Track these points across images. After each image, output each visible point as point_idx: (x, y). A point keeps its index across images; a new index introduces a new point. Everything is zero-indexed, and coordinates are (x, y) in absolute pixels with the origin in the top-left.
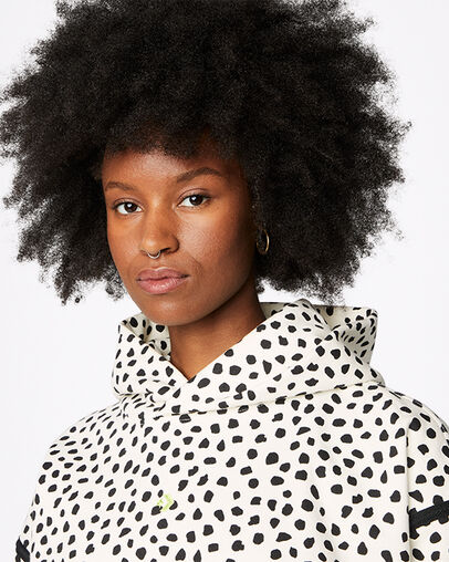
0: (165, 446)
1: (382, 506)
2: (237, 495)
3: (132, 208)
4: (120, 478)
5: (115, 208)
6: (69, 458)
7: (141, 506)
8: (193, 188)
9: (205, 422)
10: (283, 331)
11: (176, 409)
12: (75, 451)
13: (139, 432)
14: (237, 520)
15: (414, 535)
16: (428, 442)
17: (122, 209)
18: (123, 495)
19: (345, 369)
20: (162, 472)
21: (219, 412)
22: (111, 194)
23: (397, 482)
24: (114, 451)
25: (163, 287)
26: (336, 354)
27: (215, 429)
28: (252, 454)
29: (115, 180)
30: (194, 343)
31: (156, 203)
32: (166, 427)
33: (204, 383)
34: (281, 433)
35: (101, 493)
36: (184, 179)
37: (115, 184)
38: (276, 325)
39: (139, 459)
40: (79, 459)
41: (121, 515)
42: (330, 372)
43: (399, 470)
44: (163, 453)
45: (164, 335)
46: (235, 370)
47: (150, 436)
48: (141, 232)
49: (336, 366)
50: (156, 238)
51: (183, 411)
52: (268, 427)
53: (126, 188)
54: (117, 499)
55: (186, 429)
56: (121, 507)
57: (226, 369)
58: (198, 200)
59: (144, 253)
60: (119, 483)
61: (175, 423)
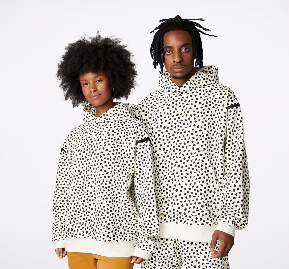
0: (93, 129)
1: (131, 139)
2: (106, 137)
3: (87, 84)
4: (85, 135)
5: (84, 85)
6: (75, 132)
7: (88, 139)
8: (98, 79)
9: (101, 124)
10: (117, 109)
11: (96, 122)
12: (76, 131)
13: (89, 126)
14: (105, 141)
15: (137, 145)
16: (142, 129)
17: (85, 85)
18: (85, 138)
19: (128, 116)
20: (92, 133)
21: (104, 123)
22: (82, 82)
23: (134, 135)
24: (84, 130)
25: (95, 98)
26: (127, 113)
27: (103, 126)
28: (109, 130)
29: (83, 79)
30: (100, 110)
31: (91, 82)
32: (93, 125)
33: (101, 117)
34: (115, 127)
35: (81, 138)
36: (96, 77)
37: (83, 80)
38: (116, 107)
39: (88, 131)
40: (77, 132)
41: (84, 141)
42: (125, 116)
43: (135, 133)
44: (93, 130)
45: (94, 109)
46: (107, 115)
47: (90, 127)
48: (90, 88)
49: (126, 115)
50: (92, 89)
51: (97, 122)
52: (113, 126)
53: (85, 80)
54: (84, 138)
55: (97, 126)
56: (84, 140)
57: (106, 115)
58: (99, 81)
59: (91, 92)
60: (84, 136)
61: (95, 124)
